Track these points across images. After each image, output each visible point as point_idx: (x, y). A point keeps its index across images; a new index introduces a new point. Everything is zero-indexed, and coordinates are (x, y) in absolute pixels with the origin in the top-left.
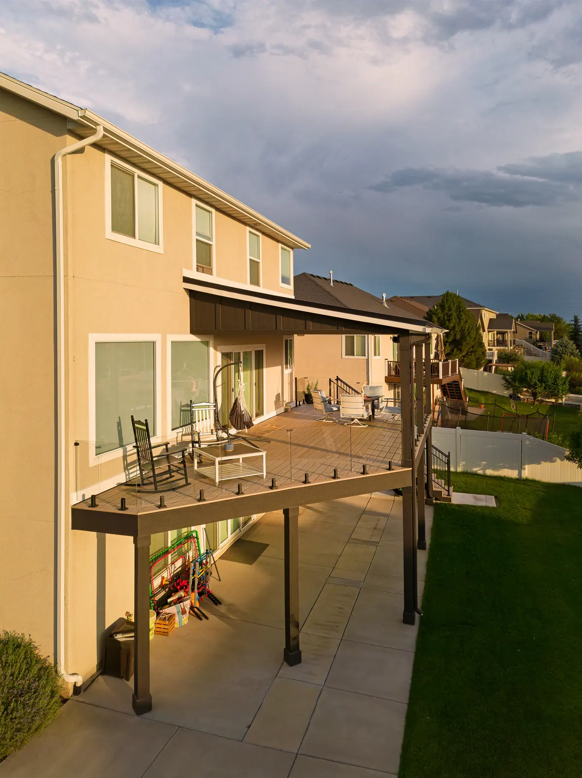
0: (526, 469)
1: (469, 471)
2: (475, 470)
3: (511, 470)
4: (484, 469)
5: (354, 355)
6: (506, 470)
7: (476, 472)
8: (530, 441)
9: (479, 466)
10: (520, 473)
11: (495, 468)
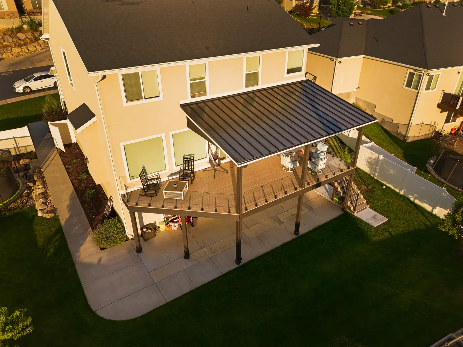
0: (437, 209)
1: (406, 196)
2: (410, 196)
3: (429, 206)
4: (415, 198)
5: (410, 87)
6: (426, 204)
7: (409, 197)
8: (446, 194)
9: (413, 195)
10: (432, 210)
11: (421, 201)
